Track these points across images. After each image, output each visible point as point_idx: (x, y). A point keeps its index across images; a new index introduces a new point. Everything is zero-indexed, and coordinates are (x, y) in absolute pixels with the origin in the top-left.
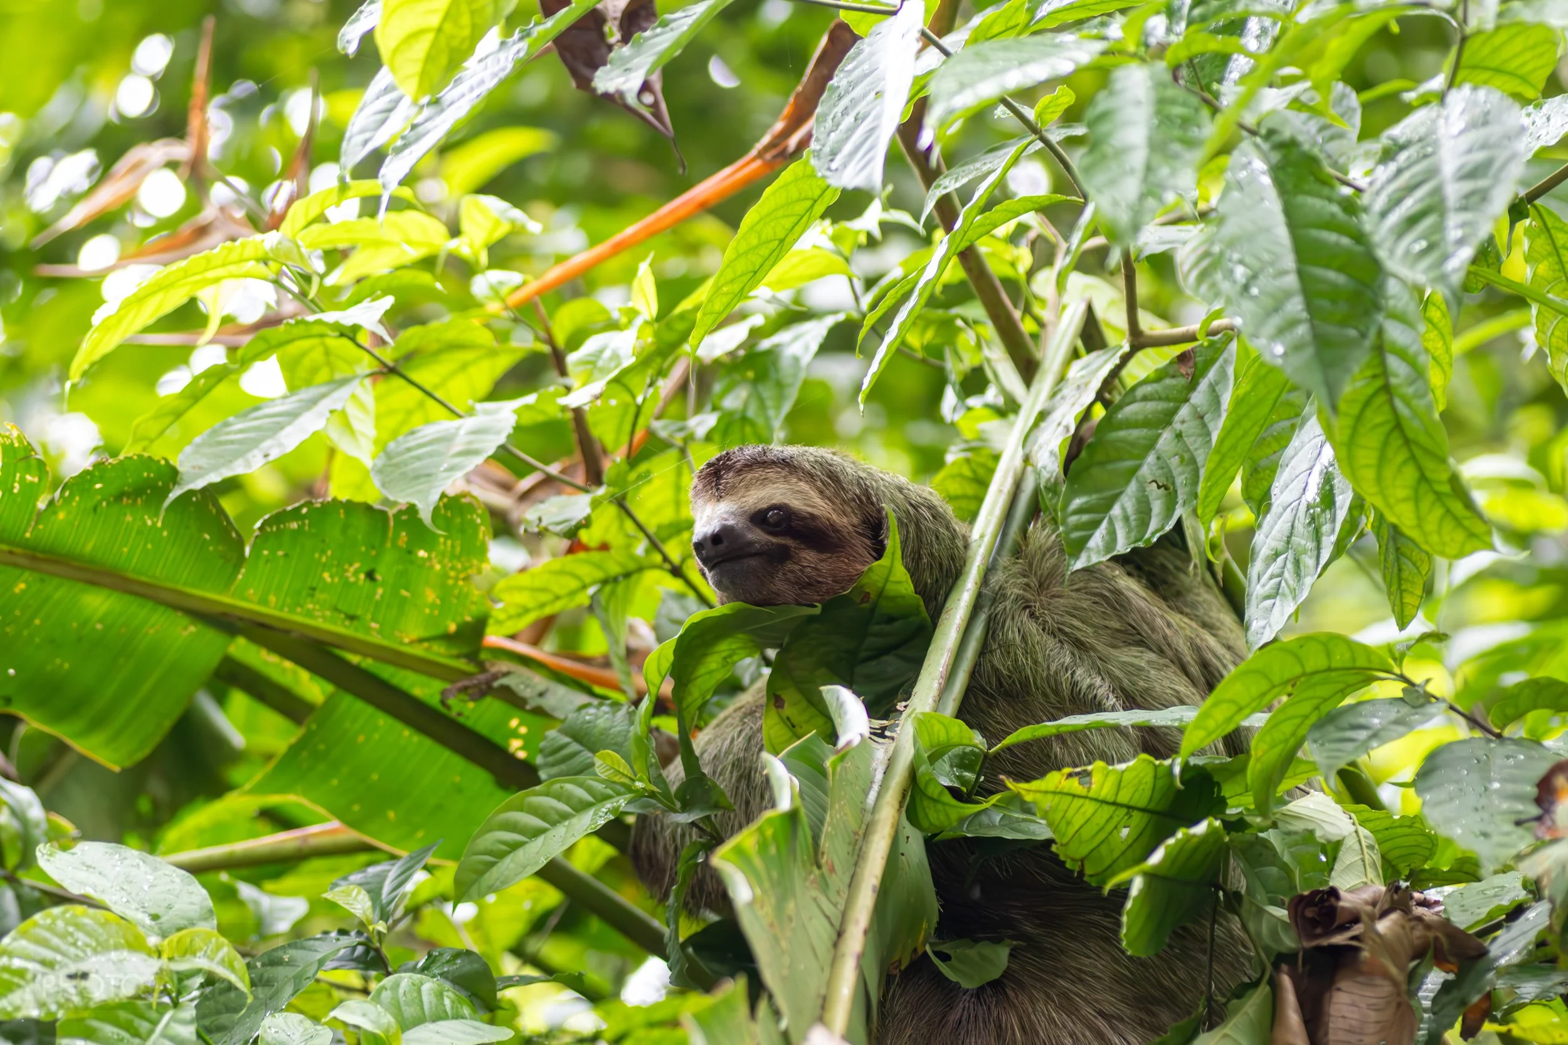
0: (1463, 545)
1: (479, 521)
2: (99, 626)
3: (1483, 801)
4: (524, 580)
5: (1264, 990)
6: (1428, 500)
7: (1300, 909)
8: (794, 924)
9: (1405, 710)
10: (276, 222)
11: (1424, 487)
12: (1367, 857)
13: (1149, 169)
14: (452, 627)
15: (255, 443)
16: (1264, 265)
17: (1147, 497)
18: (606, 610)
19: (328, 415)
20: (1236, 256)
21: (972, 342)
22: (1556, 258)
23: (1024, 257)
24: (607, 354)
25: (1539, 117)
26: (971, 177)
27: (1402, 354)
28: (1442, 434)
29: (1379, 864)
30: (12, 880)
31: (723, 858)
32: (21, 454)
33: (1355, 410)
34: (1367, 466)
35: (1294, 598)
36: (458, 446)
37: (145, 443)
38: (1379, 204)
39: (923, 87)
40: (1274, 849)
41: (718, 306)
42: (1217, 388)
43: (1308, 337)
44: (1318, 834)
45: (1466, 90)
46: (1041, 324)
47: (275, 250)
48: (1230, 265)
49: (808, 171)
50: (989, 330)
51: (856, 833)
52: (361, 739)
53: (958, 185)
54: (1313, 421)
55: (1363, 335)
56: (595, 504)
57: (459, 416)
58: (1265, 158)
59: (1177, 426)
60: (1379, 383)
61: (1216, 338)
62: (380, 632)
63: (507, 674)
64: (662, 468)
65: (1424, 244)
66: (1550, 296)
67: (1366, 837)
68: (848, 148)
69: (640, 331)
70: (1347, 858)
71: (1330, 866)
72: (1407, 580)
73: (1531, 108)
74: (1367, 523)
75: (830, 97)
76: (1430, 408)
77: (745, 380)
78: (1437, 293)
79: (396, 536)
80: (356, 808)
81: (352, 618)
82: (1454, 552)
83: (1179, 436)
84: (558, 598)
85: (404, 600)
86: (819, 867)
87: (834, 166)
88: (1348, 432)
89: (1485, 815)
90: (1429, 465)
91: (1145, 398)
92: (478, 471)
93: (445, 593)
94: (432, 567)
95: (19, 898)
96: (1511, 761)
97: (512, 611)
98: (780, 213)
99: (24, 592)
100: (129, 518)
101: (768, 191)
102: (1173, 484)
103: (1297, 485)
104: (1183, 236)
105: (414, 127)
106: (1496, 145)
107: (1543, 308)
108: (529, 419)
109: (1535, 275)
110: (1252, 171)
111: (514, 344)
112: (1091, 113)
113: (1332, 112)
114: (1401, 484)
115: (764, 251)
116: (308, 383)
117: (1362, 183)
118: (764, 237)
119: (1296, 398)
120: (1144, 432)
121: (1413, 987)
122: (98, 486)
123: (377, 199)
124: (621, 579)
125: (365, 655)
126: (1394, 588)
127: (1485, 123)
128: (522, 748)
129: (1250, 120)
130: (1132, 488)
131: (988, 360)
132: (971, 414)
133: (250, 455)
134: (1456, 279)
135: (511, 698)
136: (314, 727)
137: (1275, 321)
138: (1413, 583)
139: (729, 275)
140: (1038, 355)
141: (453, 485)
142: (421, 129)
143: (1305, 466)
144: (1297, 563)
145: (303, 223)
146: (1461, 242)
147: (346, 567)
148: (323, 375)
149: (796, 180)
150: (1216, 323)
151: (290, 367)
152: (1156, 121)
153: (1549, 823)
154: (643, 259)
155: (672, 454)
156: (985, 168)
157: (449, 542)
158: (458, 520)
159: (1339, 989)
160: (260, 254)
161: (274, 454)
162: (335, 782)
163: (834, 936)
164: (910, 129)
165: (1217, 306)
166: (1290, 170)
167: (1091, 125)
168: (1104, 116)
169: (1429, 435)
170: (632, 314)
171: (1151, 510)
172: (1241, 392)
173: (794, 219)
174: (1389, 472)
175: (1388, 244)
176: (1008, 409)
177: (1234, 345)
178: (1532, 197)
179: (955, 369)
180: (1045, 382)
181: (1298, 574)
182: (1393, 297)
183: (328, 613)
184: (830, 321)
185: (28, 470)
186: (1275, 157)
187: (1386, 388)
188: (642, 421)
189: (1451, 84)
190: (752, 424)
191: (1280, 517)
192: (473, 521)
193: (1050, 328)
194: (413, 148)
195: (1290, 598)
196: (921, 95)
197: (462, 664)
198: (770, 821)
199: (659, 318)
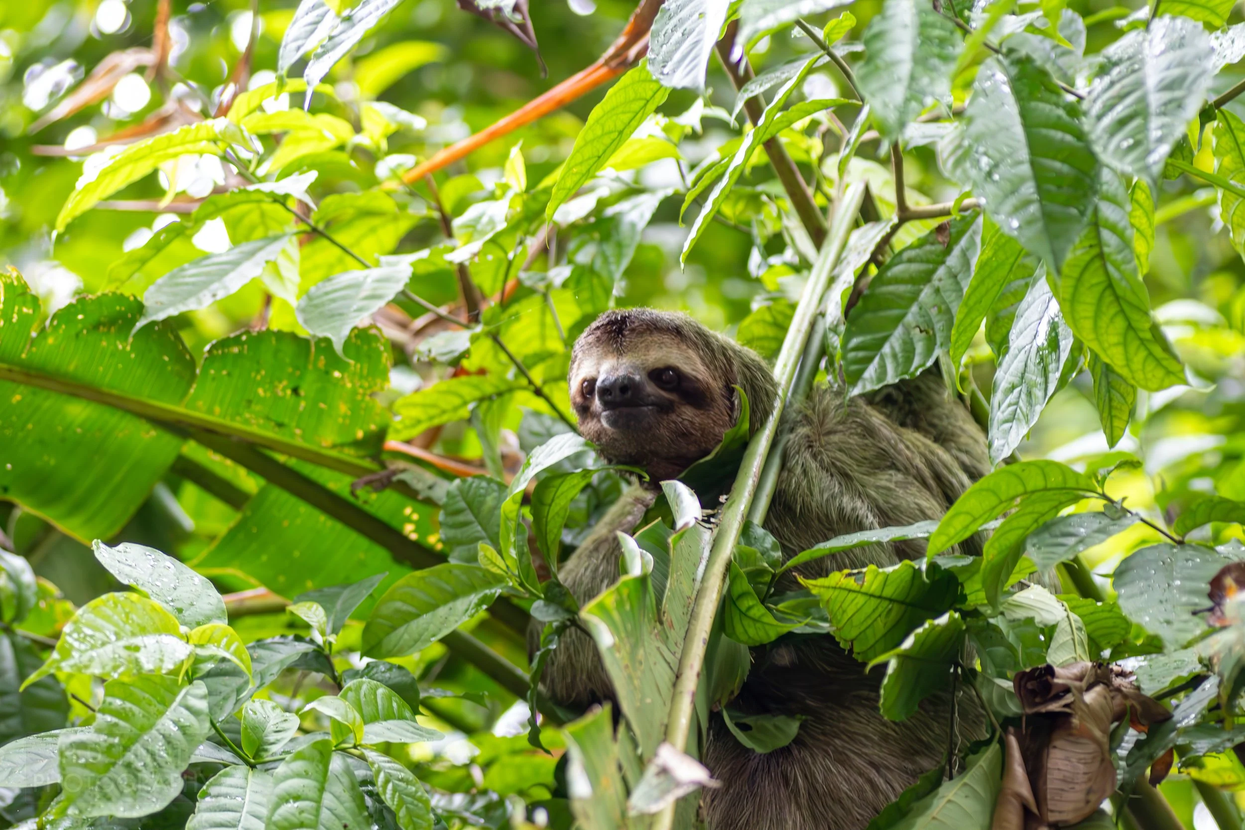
0: (1163, 380)
1: (382, 348)
2: (79, 430)
3: (1167, 595)
4: (418, 398)
5: (995, 746)
6: (1134, 345)
7: (1023, 683)
8: (643, 667)
9: (1105, 521)
10: (223, 111)
11: (1131, 334)
12: (1076, 637)
13: (913, 78)
14: (360, 434)
15: (205, 285)
16: (1004, 157)
17: (911, 339)
18: (484, 422)
19: (264, 264)
20: (982, 149)
21: (774, 212)
22: (1237, 153)
23: (816, 146)
24: (485, 220)
25: (1225, 40)
26: (772, 83)
27: (1113, 229)
28: (1145, 294)
29: (1086, 642)
30: (8, 631)
31: (590, 612)
32: (20, 291)
33: (1076, 274)
34: (1086, 318)
35: (1027, 422)
36: (365, 292)
37: (118, 284)
38: (1096, 109)
39: (735, 12)
40: (1001, 632)
41: (569, 183)
42: (968, 253)
43: (1038, 214)
44: (1037, 620)
45: (1167, 19)
46: (829, 199)
47: (223, 133)
48: (977, 156)
49: (643, 76)
50: (787, 204)
51: (689, 598)
52: (286, 523)
53: (762, 89)
54: (1043, 280)
55: (1082, 213)
56: (474, 339)
57: (367, 267)
58: (1006, 72)
59: (935, 283)
60: (1095, 251)
61: (967, 213)
62: (303, 437)
63: (404, 471)
64: (529, 310)
65: (1131, 141)
66: (1232, 182)
67: (1076, 621)
68: (677, 57)
69: (512, 201)
70: (1061, 637)
71: (1047, 644)
72: (1116, 408)
73: (1219, 33)
74: (1085, 362)
75: (662, 17)
76: (1135, 271)
77: (592, 240)
78: (1142, 180)
79: (317, 359)
80: (282, 579)
81: (280, 425)
82: (1155, 386)
83: (937, 291)
84: (444, 412)
85: (322, 411)
86: (661, 623)
87: (666, 71)
88: (1070, 290)
89: (1169, 606)
90: (1135, 316)
91: (910, 261)
92: (381, 313)
93: (355, 407)
94: (344, 386)
95: (14, 645)
96: (1190, 563)
97: (408, 422)
98: (620, 110)
99: (19, 402)
100: (104, 344)
101: (611, 91)
102: (933, 329)
103: (1030, 333)
104: (941, 131)
105: (331, 38)
106: (1190, 64)
107: (1227, 193)
108: (423, 269)
109: (1220, 166)
110: (996, 81)
111: (410, 211)
112: (867, 34)
113: (1060, 35)
114: (1114, 332)
115: (607, 140)
116: (247, 238)
117: (1082, 92)
118: (606, 129)
119: (1029, 262)
120: (909, 287)
121: (1114, 745)
122: (80, 317)
123: (303, 94)
124: (495, 398)
125: (290, 455)
126: (1105, 415)
127: (1181, 45)
128: (415, 531)
129: (994, 41)
130: (899, 331)
131: (787, 229)
132: (773, 270)
133: (201, 295)
134: (1156, 170)
135: (407, 491)
136: (249, 513)
137: (1013, 201)
138: (1121, 410)
139: (579, 158)
140: (826, 224)
141: (363, 320)
142: (337, 40)
143: (1036, 316)
144: (1029, 394)
145: (246, 111)
146: (1160, 140)
147: (276, 383)
148: (259, 233)
149: (633, 83)
150: (967, 202)
151: (233, 226)
152: (919, 41)
153: (1219, 613)
154: (514, 144)
155: (537, 299)
156: (784, 77)
157: (359, 366)
158: (365, 348)
159: (1055, 747)
160: (211, 136)
161: (221, 294)
162: (264, 558)
163: (674, 678)
164: (725, 45)
165: (967, 188)
166: (1025, 81)
167: (867, 43)
168: (878, 36)
169: (1134, 293)
170: (505, 188)
171: (914, 349)
172: (985, 257)
173: (630, 116)
174: (1104, 321)
175: (1102, 142)
176: (802, 266)
177: (981, 220)
178: (1219, 104)
179: (760, 235)
180: (832, 247)
181: (1030, 404)
182: (1107, 183)
183: (261, 421)
184: (661, 195)
185: (24, 304)
186: (1014, 71)
187: (1101, 256)
188: (513, 272)
189: (1155, 14)
190: (599, 276)
191: (1016, 356)
192: (377, 349)
193: (836, 203)
194: (331, 54)
195: (1024, 422)
196: (734, 18)
197: (367, 463)
198: (625, 583)
199: (527, 191)
